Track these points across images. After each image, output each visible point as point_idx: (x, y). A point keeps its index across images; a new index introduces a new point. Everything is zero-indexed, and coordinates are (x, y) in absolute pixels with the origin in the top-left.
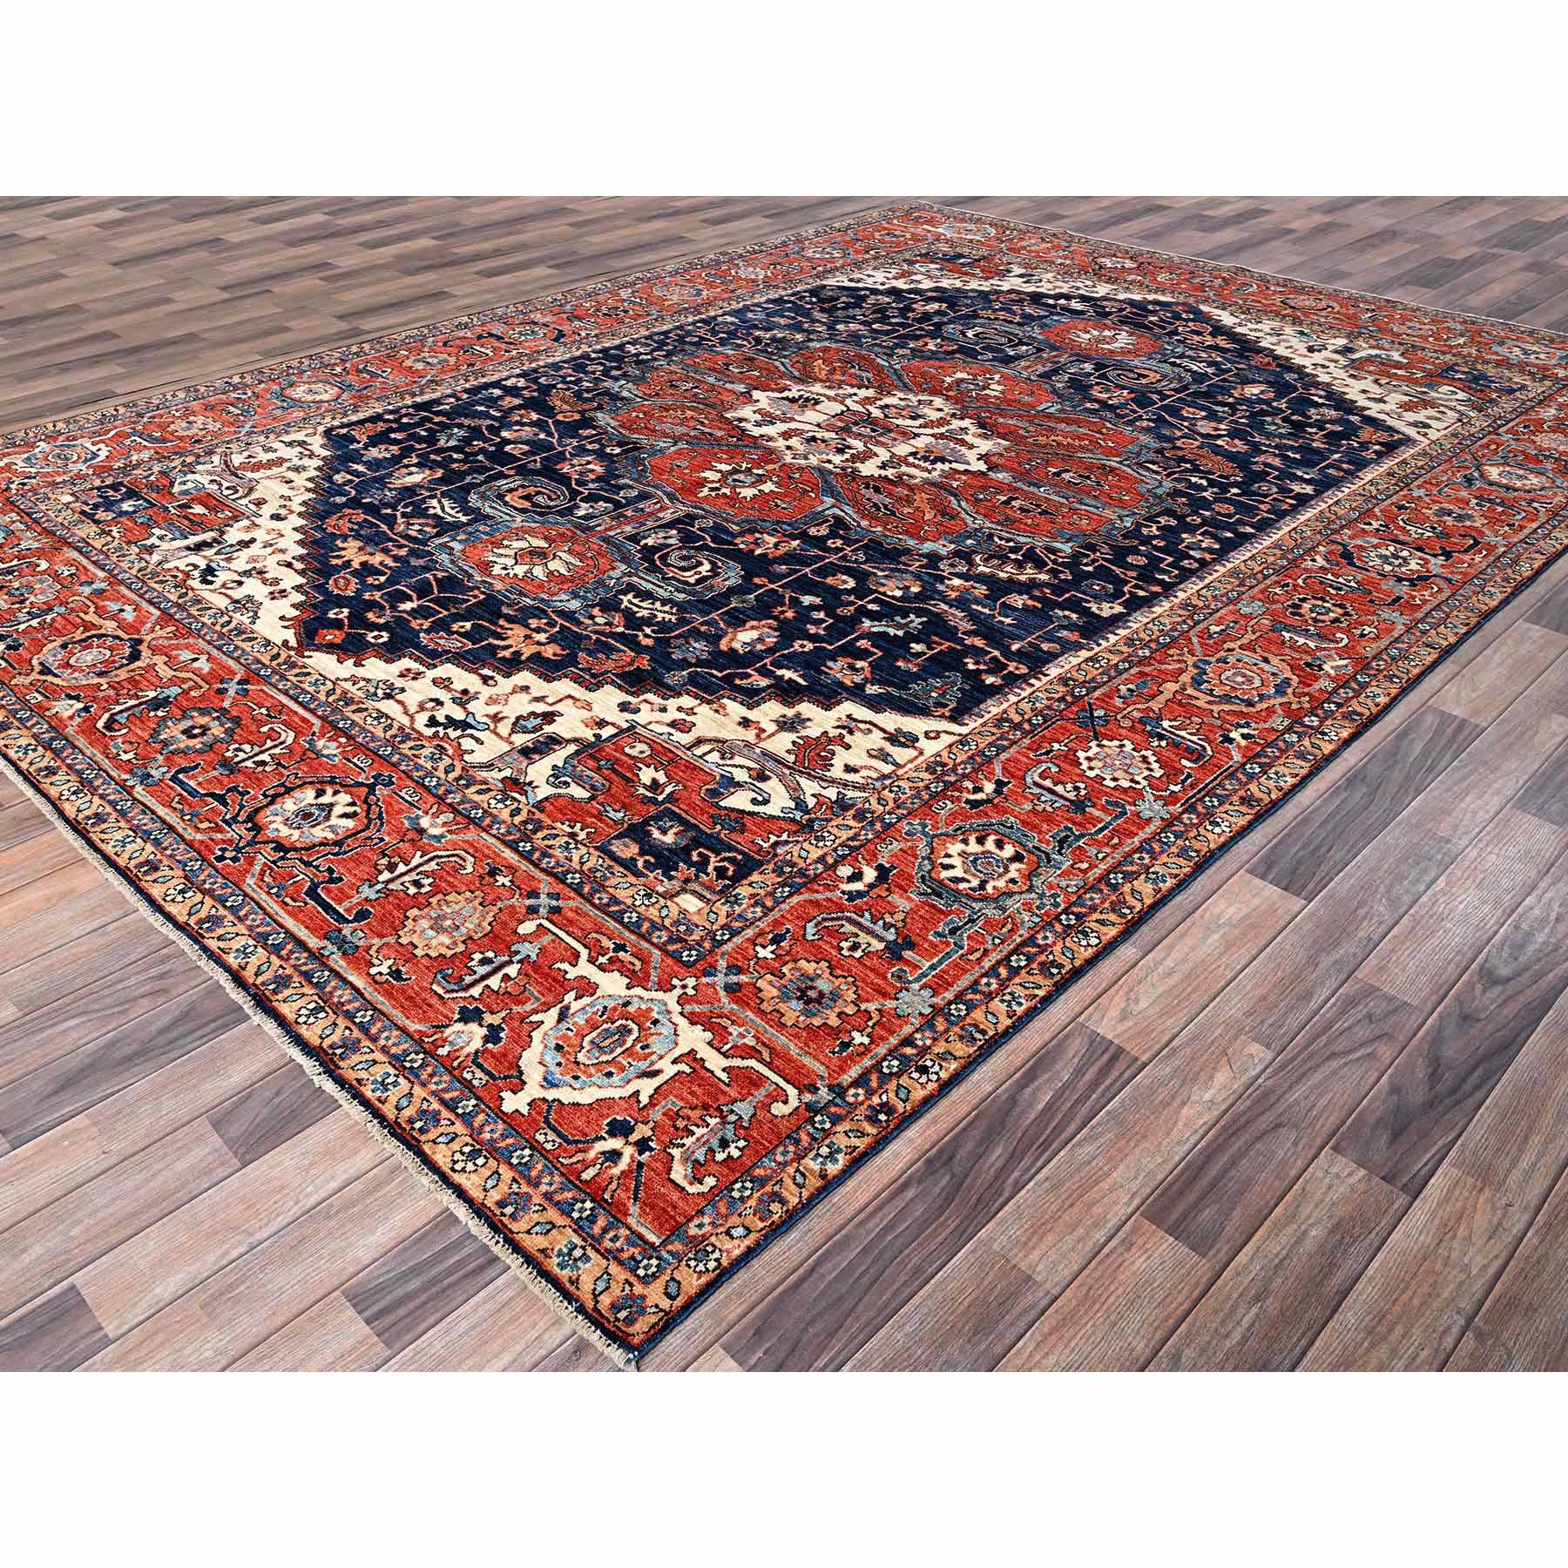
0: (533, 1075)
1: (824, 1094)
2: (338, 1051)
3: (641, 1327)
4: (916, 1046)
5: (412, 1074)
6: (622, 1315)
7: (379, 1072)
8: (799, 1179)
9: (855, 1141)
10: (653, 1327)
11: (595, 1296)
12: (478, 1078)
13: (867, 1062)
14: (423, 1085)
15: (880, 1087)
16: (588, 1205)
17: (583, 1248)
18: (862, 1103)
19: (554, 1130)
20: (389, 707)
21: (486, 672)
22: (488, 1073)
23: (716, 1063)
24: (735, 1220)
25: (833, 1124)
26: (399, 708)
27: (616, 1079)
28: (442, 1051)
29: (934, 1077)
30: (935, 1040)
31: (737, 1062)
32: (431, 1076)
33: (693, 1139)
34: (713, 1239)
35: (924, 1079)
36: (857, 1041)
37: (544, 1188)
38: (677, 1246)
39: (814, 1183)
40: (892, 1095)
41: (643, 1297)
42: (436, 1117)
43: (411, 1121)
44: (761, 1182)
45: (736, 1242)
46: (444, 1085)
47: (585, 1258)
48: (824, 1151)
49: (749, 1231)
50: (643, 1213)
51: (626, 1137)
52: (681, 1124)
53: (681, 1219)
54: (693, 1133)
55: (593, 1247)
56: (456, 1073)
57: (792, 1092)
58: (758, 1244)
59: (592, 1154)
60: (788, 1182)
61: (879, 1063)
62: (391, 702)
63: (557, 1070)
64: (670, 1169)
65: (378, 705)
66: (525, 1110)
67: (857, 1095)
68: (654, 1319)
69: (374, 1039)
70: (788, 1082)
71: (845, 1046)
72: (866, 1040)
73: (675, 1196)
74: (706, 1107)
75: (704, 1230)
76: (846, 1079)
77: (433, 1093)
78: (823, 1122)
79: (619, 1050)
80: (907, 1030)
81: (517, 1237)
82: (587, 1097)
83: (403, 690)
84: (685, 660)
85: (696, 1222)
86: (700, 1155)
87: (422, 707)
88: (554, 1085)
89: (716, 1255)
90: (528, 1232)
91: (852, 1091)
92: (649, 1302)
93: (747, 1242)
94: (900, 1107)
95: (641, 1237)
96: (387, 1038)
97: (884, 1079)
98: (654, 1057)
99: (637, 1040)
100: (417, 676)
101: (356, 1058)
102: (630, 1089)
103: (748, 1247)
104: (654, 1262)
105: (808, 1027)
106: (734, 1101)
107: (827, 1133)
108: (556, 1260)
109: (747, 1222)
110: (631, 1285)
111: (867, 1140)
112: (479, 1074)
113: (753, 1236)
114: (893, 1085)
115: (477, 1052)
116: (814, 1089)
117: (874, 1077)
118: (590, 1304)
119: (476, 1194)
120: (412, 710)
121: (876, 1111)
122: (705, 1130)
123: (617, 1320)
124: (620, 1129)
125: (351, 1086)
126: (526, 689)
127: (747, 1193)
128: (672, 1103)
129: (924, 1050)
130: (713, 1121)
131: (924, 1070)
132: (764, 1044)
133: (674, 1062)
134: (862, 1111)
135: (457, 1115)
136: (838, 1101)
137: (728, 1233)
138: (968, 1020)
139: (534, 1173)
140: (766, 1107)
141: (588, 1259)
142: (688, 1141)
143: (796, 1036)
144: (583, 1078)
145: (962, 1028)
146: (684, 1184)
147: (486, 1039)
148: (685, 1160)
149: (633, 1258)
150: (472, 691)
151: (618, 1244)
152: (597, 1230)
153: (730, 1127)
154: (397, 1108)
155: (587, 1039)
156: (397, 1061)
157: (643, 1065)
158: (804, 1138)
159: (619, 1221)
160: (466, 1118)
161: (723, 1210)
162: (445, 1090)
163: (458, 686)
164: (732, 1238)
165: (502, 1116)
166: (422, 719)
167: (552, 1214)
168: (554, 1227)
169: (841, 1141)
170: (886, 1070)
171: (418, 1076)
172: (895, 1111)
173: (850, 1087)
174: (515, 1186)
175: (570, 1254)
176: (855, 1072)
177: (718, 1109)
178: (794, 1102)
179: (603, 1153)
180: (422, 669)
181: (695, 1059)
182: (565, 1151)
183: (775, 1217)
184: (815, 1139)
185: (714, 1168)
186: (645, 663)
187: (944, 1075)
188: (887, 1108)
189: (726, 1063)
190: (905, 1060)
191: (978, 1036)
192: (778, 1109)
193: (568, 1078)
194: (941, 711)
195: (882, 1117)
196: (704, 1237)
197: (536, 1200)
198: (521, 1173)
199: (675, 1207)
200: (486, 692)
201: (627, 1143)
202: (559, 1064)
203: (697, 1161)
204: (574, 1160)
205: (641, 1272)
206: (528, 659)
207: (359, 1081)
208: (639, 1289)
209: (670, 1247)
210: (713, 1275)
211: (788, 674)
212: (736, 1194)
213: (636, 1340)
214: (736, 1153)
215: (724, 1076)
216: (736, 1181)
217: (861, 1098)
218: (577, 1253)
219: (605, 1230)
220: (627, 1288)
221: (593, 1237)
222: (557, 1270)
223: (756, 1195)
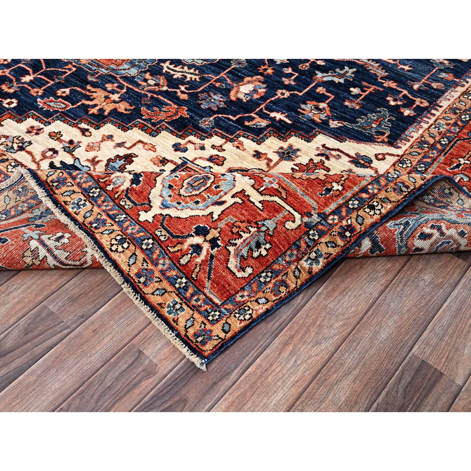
0: (156, 202)
1: (315, 218)
2: (55, 184)
3: (209, 347)
4: (368, 193)
5: (93, 200)
6: (200, 339)
7: (76, 197)
8: (297, 273)
9: (331, 250)
10: (215, 347)
11: (186, 329)
12: (128, 204)
13: (341, 201)
14: (99, 206)
15: (347, 215)
16: (184, 280)
17: (181, 304)
18: (336, 224)
19: (166, 229)
20: (22, 157)
21: (83, 126)
22: (133, 202)
23: (256, 198)
24: (260, 294)
25: (320, 237)
26: (29, 157)
27: (200, 205)
28: (109, 188)
29: (378, 212)
30: (379, 190)
31: (268, 198)
32: (103, 202)
33: (241, 240)
34: (249, 304)
35: (372, 213)
36: (335, 188)
37: (160, 267)
38: (229, 306)
39: (305, 276)
40: (354, 220)
41: (211, 331)
42: (104, 222)
43: (91, 223)
44: (276, 273)
45: (261, 306)
46: (109, 207)
47: (182, 309)
48: (313, 255)
49: (268, 301)
50: (213, 287)
51: (205, 236)
52: (235, 230)
53: (232, 292)
54: (241, 237)
55: (186, 304)
56: (116, 201)
57: (297, 216)
58: (272, 307)
59: (186, 246)
60: (291, 274)
61: (347, 202)
62: (23, 153)
63: (168, 199)
64: (228, 261)
65: (15, 156)
66: (151, 220)
67: (333, 219)
68: (215, 343)
69: (74, 178)
70: (296, 211)
71: (329, 190)
72: (340, 188)
73: (230, 278)
74: (249, 222)
75: (244, 299)
76: (328, 210)
77: (104, 211)
78: (314, 235)
79: (203, 188)
80: (364, 183)
81: (147, 296)
82: (184, 214)
83: (30, 143)
84: (210, 109)
85: (240, 294)
86: (244, 252)
87: (44, 157)
88: (167, 207)
89: (250, 312)
90: (153, 294)
91: (331, 217)
92: (214, 334)
93: (267, 306)
94: (358, 227)
95: (211, 300)
96: (81, 178)
97: (350, 211)
98: (222, 193)
99: (213, 182)
100: (39, 131)
101: (64, 189)
102: (208, 211)
103: (267, 309)
104: (217, 313)
105: (308, 180)
106: (265, 219)
107: (316, 243)
108: (166, 309)
109: (267, 296)
110: (205, 324)
111: (337, 250)
112: (128, 202)
113: (270, 304)
114: (354, 215)
115: (128, 189)
116: (309, 215)
117: (344, 210)
118: (183, 333)
119: (125, 267)
120: (38, 158)
121: (345, 229)
122: (248, 235)
123: (197, 342)
124: (202, 232)
125: (61, 206)
126: (110, 137)
127: (268, 279)
128: (231, 219)
129: (373, 196)
130: (253, 230)
131: (372, 208)
132: (283, 188)
133: (233, 197)
134: (336, 229)
135: (115, 222)
136: (323, 222)
137: (257, 301)
138: (399, 180)
139: (155, 257)
140: (283, 223)
141: (183, 310)
142: (239, 242)
143: (302, 184)
144: (183, 204)
145: (395, 184)
146: (235, 270)
147: (133, 182)
148: (237, 255)
149: (206, 310)
150: (76, 141)
151: (199, 303)
152: (188, 295)
153: (262, 234)
154: (84, 217)
155: (186, 182)
156: (85, 192)
157: (215, 198)
158: (303, 245)
159: (200, 291)
160: (120, 223)
161: (255, 289)
162: (110, 210)
163: (66, 138)
164: (259, 303)
165: (139, 223)
166: (45, 165)
167: (165, 284)
168: (166, 292)
169: (324, 249)
170: (351, 206)
171: (96, 202)
172: (355, 230)
173: (330, 214)
174: (145, 264)
175: (174, 307)
176: (333, 206)
177: (256, 223)
178: (298, 222)
179: (192, 246)
180: (42, 126)
181: (245, 195)
182: (172, 242)
183: (282, 295)
184: (308, 246)
185: (252, 262)
186: (184, 112)
187: (384, 211)
188: (350, 228)
189: (261, 198)
190: (361, 200)
191: (404, 189)
192: (290, 225)
193: (175, 204)
194: (381, 138)
195: (348, 234)
196: (244, 302)
197: (157, 274)
198: (147, 255)
199: (229, 285)
200: (85, 141)
201: (205, 241)
202: (170, 196)
203: (242, 256)
204: (176, 249)
205: (210, 318)
206: (109, 113)
207: (65, 202)
208: (208, 327)
209: (226, 306)
210: (248, 322)
211: (278, 116)
212: (262, 280)
213: (206, 354)
214: (264, 253)
215: (260, 206)
216: (263, 272)
217: (336, 221)
218: (178, 306)
219: (192, 295)
220: (203, 326)
221: (186, 298)
222: (167, 314)
223: (273, 281)
